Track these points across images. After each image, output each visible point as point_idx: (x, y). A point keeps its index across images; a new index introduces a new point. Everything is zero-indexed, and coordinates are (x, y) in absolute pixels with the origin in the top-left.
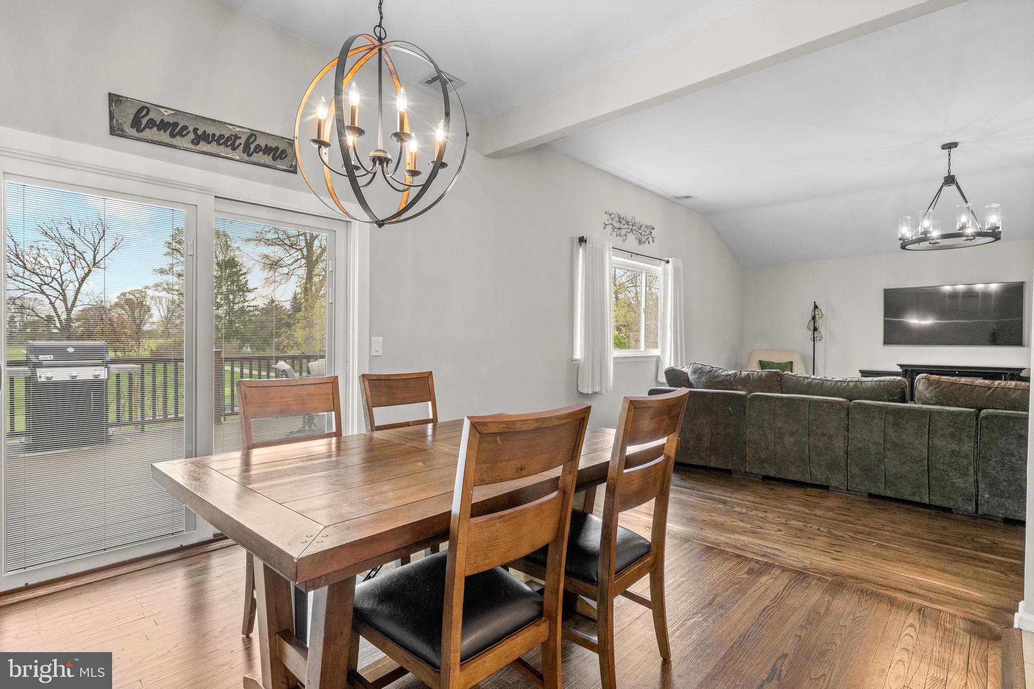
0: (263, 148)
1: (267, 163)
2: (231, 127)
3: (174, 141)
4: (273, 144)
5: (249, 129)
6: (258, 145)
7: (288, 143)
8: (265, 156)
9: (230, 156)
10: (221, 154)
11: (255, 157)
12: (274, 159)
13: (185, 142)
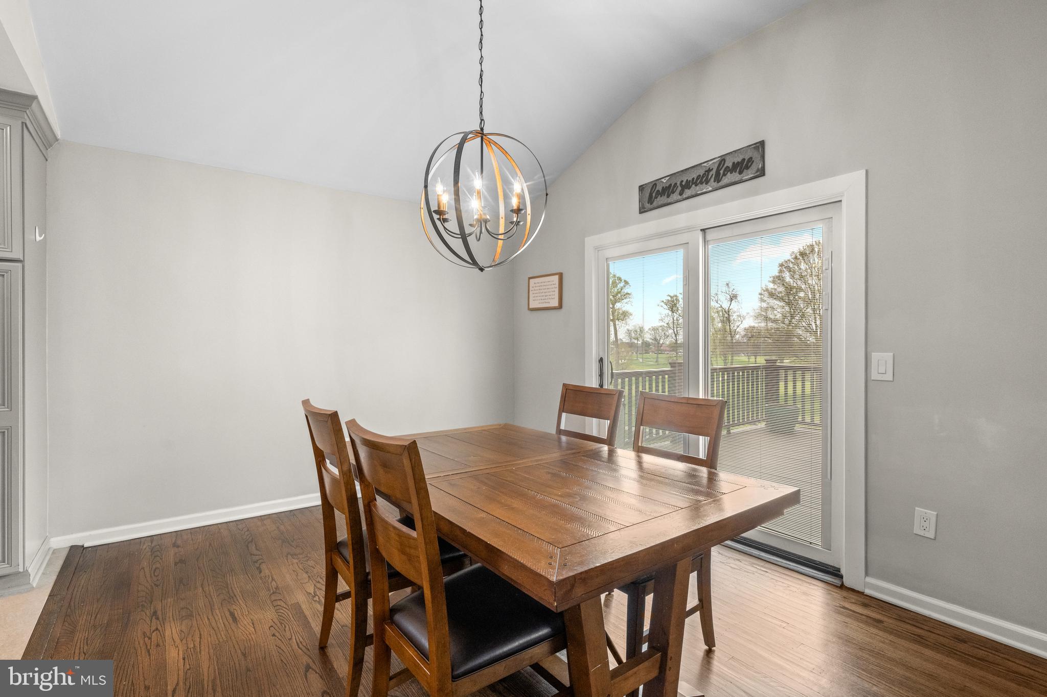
0: (731, 168)
1: (737, 179)
2: (705, 164)
3: (670, 200)
4: (738, 159)
5: (719, 157)
6: (727, 166)
7: (754, 147)
8: (732, 174)
9: (704, 190)
10: (698, 193)
11: (725, 181)
12: (740, 173)
13: (675, 196)
